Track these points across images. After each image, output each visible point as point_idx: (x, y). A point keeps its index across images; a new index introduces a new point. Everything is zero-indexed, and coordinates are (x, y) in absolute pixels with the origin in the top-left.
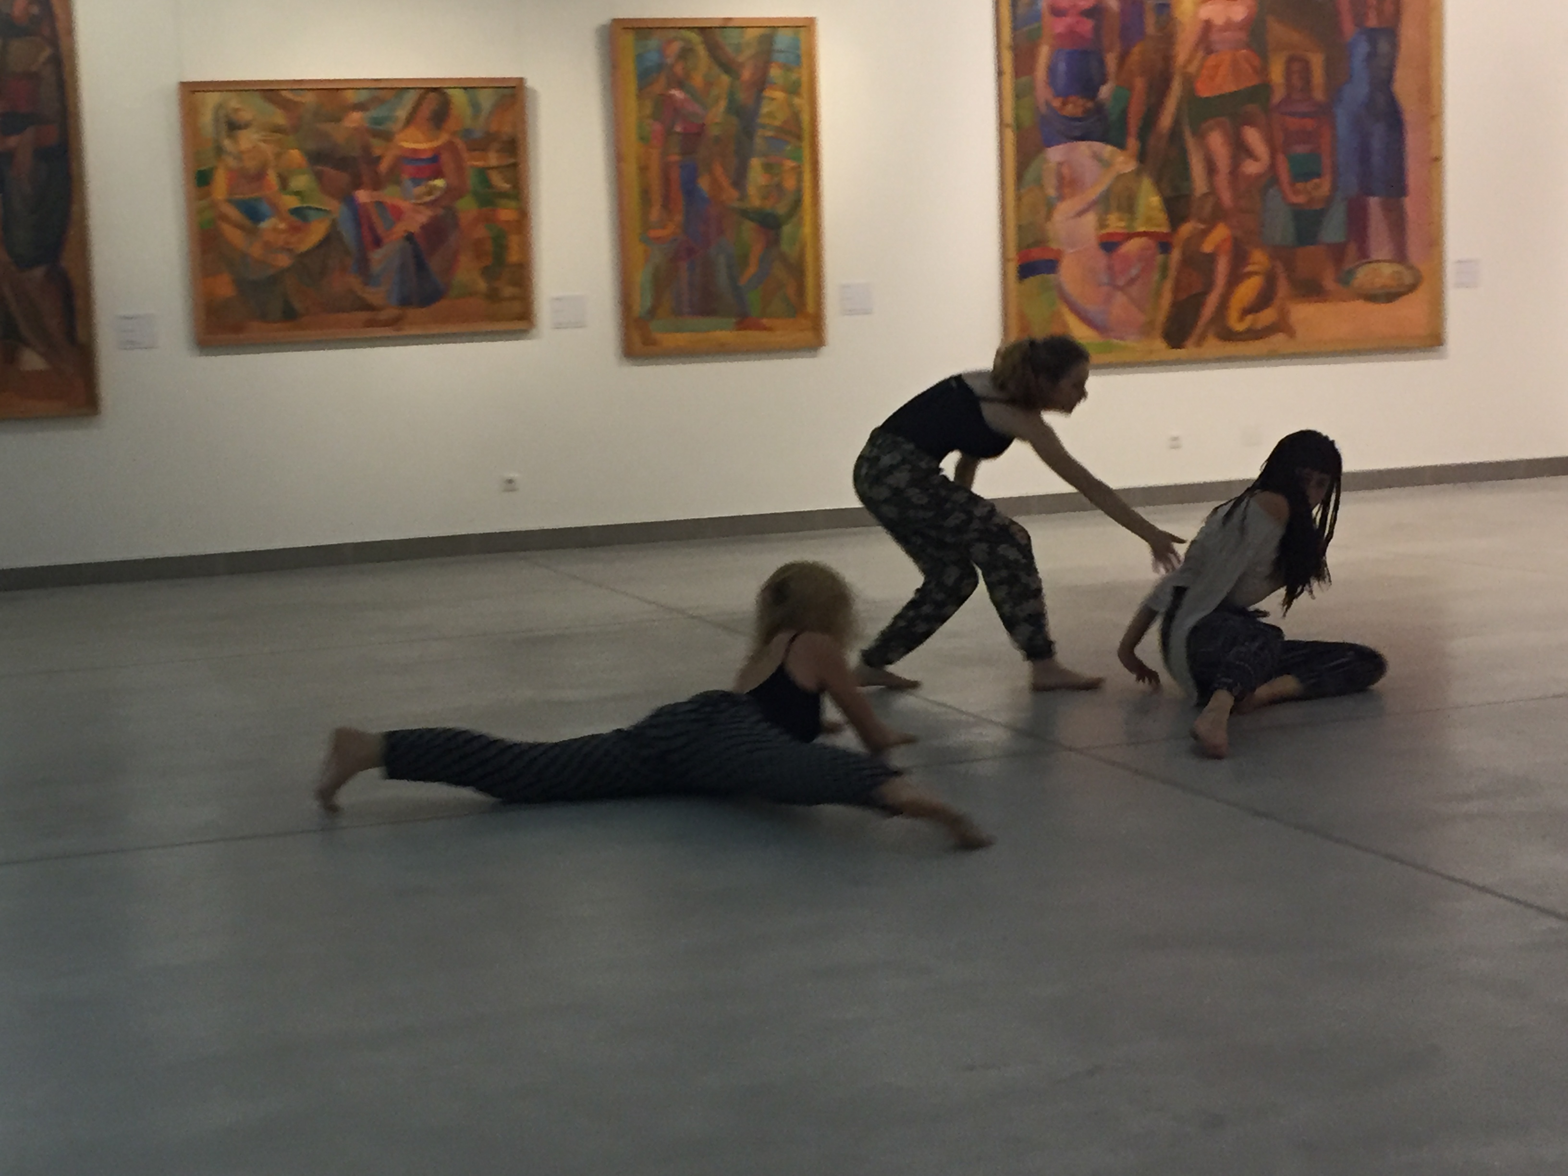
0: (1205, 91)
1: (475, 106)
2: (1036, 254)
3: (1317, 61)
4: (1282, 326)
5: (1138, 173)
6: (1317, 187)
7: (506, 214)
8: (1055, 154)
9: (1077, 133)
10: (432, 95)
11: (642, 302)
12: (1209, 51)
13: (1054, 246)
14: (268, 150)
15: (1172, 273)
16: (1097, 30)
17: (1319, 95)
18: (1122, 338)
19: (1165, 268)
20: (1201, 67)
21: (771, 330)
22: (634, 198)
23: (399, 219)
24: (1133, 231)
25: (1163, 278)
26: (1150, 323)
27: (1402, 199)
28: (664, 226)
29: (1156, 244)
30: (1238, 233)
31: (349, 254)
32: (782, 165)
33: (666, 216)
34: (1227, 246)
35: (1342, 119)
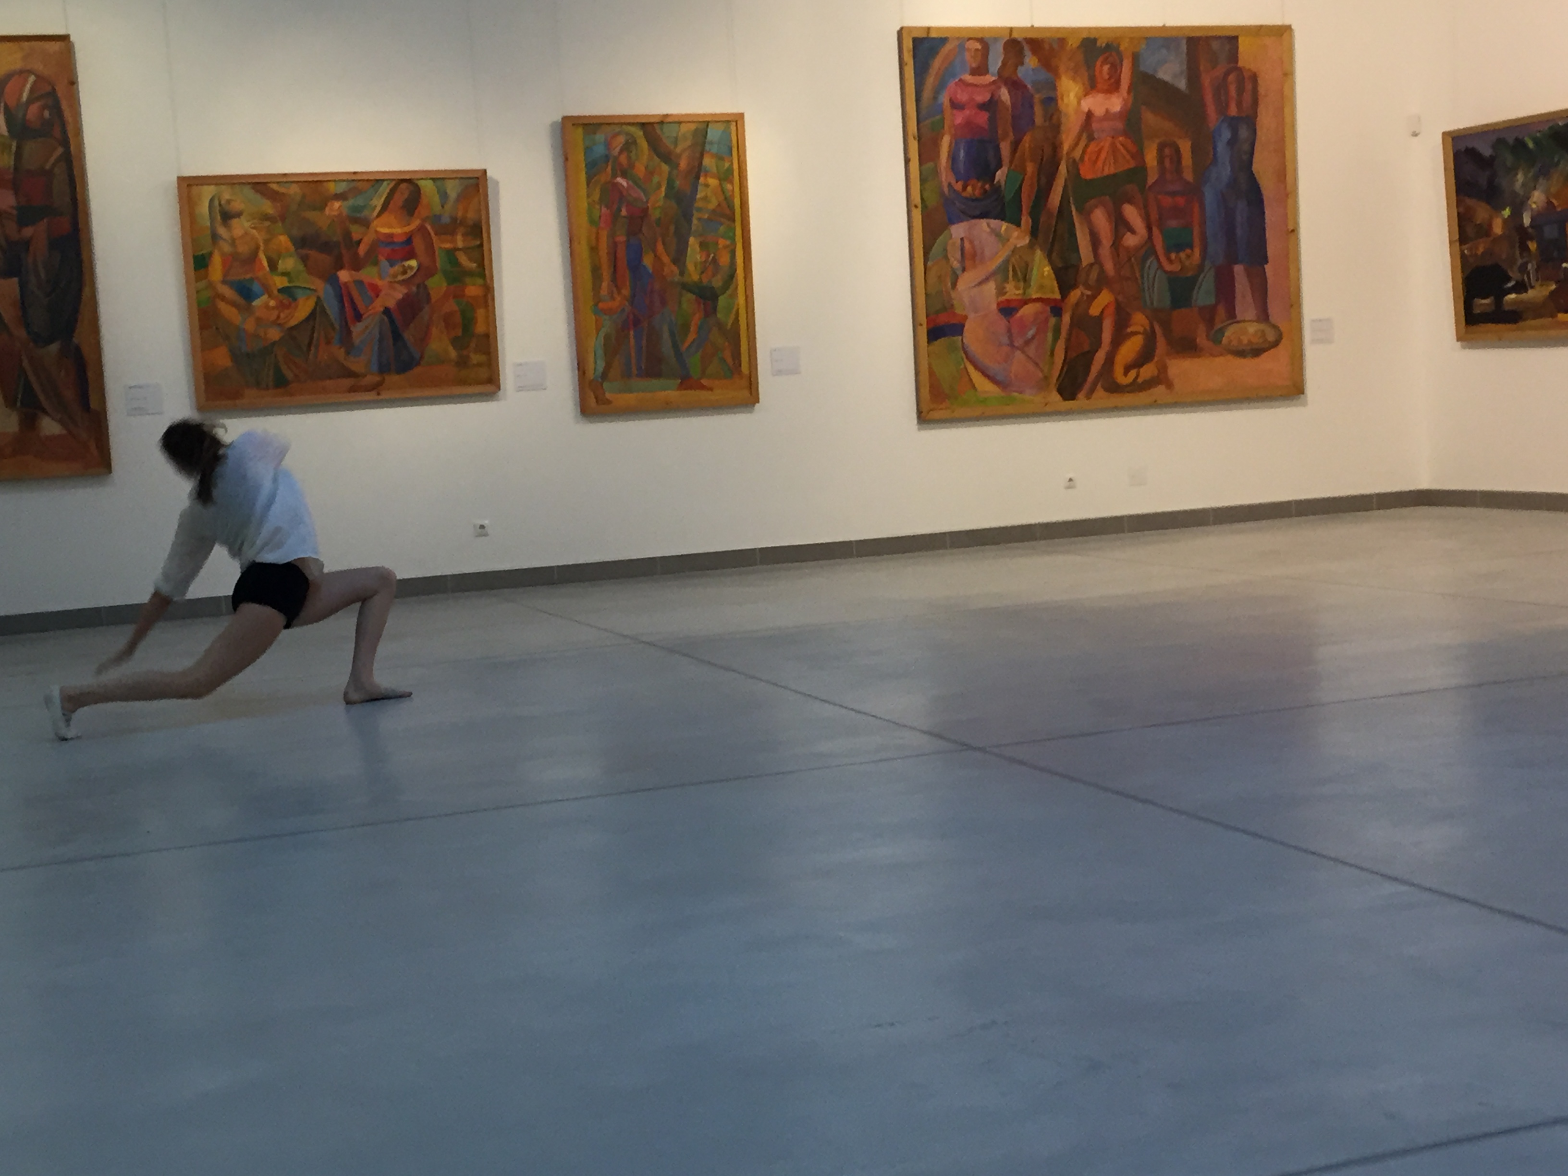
0: (1087, 173)
1: (444, 196)
2: (943, 319)
3: (1185, 147)
4: (1161, 379)
5: (1031, 246)
6: (1188, 257)
7: (473, 290)
8: (958, 231)
9: (978, 213)
10: (404, 186)
11: (596, 365)
12: (1091, 138)
13: (958, 311)
14: (259, 236)
15: (1064, 334)
16: (993, 120)
17: (1188, 176)
18: (1021, 393)
19: (1057, 331)
20: (1084, 152)
21: (711, 389)
22: (587, 275)
23: (377, 296)
24: (1029, 298)
25: (1056, 339)
26: (1046, 378)
27: (1264, 267)
28: (613, 298)
29: (1048, 309)
30: (1120, 298)
31: (334, 329)
32: (717, 243)
33: (615, 290)
34: (1111, 309)
35: (1209, 196)
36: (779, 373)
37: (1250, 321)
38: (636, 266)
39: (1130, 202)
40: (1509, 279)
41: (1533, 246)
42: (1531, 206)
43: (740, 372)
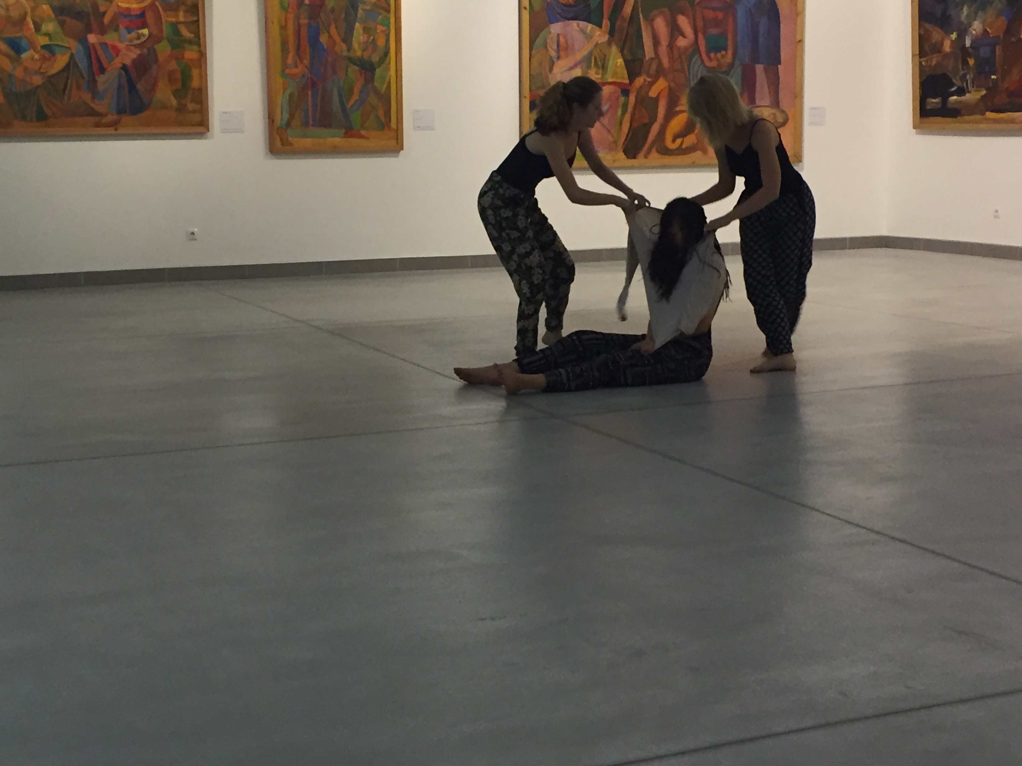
4: (699, 146)
5: (609, 43)
6: (723, 56)
7: (190, 54)
8: (556, 28)
9: (570, 16)
11: (281, 117)
14: (27, 5)
15: (630, 109)
19: (625, 106)
21: (367, 138)
22: (277, 47)
23: (117, 55)
24: (605, 81)
25: (624, 113)
26: (615, 142)
27: (778, 66)
28: (296, 66)
29: (620, 90)
30: (672, 85)
31: (83, 77)
32: (376, 29)
33: (298, 61)
34: (666, 93)
35: (741, 13)
36: (419, 128)
37: (765, 106)
38: (314, 42)
39: (683, 14)
40: (953, 85)
41: (971, 62)
42: (972, 32)
43: (389, 127)
